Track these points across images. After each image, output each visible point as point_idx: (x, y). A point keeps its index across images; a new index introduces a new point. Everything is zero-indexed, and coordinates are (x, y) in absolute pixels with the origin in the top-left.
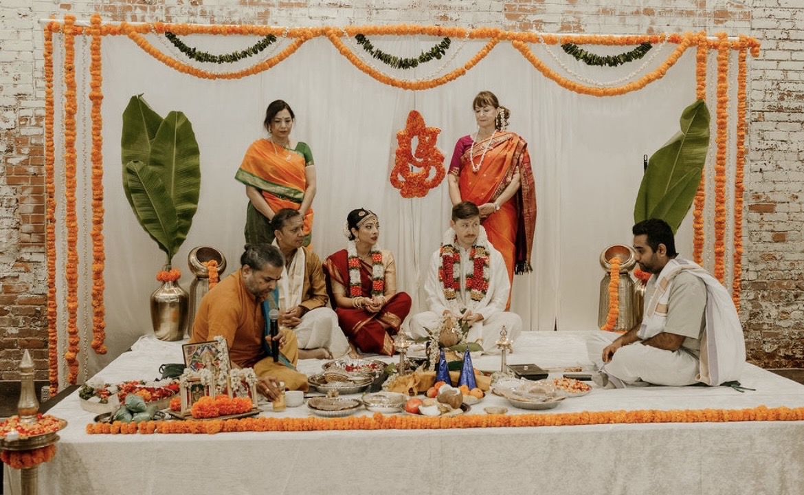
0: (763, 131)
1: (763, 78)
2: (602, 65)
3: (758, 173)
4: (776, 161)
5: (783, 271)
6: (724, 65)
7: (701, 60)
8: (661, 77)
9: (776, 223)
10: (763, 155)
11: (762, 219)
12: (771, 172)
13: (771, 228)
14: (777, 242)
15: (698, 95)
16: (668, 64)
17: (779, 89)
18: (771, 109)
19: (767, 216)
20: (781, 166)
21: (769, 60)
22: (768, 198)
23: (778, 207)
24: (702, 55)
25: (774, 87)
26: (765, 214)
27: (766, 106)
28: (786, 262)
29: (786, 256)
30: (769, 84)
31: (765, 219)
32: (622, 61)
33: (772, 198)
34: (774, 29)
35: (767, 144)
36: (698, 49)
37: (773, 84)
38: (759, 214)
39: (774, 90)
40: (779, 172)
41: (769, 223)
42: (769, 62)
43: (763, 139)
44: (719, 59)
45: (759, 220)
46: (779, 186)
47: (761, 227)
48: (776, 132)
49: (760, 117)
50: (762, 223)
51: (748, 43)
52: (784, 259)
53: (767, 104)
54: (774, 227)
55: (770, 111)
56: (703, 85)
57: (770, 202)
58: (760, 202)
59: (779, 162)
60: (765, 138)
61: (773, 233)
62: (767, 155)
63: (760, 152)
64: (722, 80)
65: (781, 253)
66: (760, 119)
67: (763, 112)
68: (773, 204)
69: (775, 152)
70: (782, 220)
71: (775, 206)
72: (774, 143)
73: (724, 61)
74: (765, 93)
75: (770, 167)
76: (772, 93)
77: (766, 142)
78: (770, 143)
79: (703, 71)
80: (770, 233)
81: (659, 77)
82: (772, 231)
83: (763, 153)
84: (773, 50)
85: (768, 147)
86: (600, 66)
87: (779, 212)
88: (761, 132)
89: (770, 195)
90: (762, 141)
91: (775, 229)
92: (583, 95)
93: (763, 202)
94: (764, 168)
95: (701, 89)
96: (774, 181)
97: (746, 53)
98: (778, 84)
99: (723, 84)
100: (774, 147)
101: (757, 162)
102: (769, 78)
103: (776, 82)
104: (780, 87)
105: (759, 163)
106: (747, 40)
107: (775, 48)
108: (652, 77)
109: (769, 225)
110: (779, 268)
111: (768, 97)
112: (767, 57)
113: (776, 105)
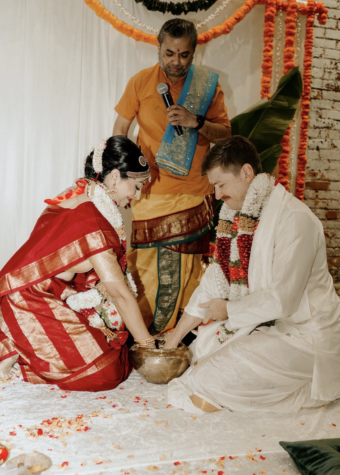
0: (321, 109)
1: (323, 56)
2: (164, 13)
3: (315, 151)
4: (332, 140)
5: (334, 248)
6: (292, 27)
7: (269, 19)
8: (228, 32)
9: (329, 201)
10: (320, 133)
11: (317, 196)
12: (327, 150)
13: (324, 205)
14: (329, 219)
15: (265, 56)
16: (236, 19)
17: (336, 69)
18: (329, 88)
19: (322, 194)
20: (336, 144)
21: (329, 39)
22: (323, 176)
23: (332, 186)
24: (271, 13)
25: (333, 66)
26: (320, 191)
27: (325, 84)
28: (337, 240)
29: (337, 234)
30: (328, 62)
31: (320, 197)
32: (187, 9)
33: (327, 176)
34: (334, 8)
35: (324, 123)
36: (266, 8)
37: (331, 63)
38: (313, 191)
39: (333, 69)
40: (334, 151)
41: (324, 201)
42: (329, 41)
43: (320, 117)
44: (287, 22)
45: (314, 197)
46: (333, 165)
47: (315, 204)
48: (332, 111)
49: (318, 95)
50: (317, 200)
51: (316, 8)
52: (335, 237)
53: (326, 82)
54: (328, 205)
55: (328, 90)
56: (271, 46)
57: (325, 180)
58: (316, 180)
59: (334, 141)
60: (322, 116)
61: (326, 211)
62: (324, 132)
63: (318, 130)
64: (290, 43)
65: (333, 231)
66: (318, 97)
67: (321, 90)
68: (327, 182)
69: (331, 131)
70: (335, 198)
71: (330, 184)
72: (330, 121)
73: (292, 24)
74: (325, 71)
75: (326, 145)
76: (330, 72)
77: (323, 120)
78: (327, 121)
79: (271, 31)
80: (324, 210)
81: (225, 32)
82: (326, 209)
83: (320, 131)
84: (333, 29)
85: (325, 125)
86: (162, 13)
87: (333, 190)
88: (319, 110)
89: (325, 173)
90: (319, 119)
91: (328, 207)
92: (141, 43)
93: (319, 179)
94: (321, 146)
95: (268, 51)
96: (329, 160)
97: (314, 18)
98: (336, 64)
99: (290, 48)
100: (330, 126)
101: (315, 140)
102: (328, 57)
103: (334, 62)
104: (337, 67)
105: (317, 141)
106: (315, 5)
107: (334, 27)
108: (218, 31)
109: (323, 202)
110: (331, 246)
111: (327, 76)
112: (327, 36)
113: (333, 84)
